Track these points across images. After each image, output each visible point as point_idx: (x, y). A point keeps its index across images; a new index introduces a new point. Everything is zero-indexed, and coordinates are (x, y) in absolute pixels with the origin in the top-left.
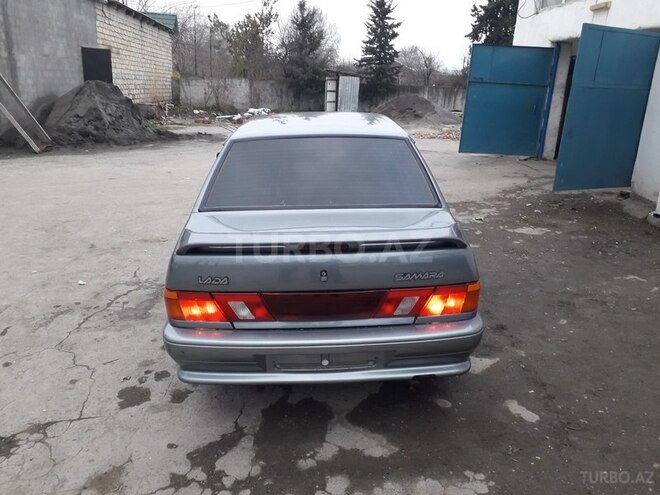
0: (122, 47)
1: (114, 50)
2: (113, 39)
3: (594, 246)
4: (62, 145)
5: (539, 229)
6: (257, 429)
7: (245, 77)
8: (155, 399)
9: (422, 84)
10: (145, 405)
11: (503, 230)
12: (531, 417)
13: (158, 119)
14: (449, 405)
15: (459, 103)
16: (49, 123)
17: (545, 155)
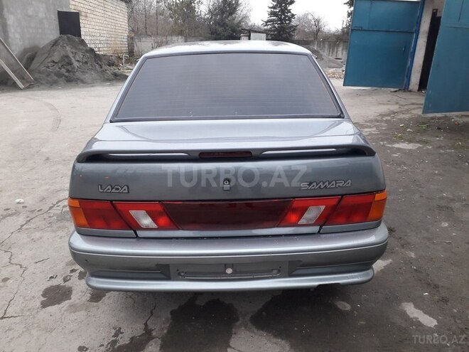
0: (89, 11)
1: (83, 14)
2: (82, 5)
3: (461, 158)
4: (42, 84)
5: (412, 144)
6: (165, 331)
7: (182, 35)
8: (75, 298)
9: (313, 39)
10: (66, 304)
11: (383, 145)
12: (429, 321)
13: (117, 66)
14: (348, 307)
15: (340, 53)
16: (32, 67)
17: (411, 87)
